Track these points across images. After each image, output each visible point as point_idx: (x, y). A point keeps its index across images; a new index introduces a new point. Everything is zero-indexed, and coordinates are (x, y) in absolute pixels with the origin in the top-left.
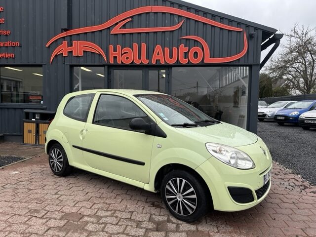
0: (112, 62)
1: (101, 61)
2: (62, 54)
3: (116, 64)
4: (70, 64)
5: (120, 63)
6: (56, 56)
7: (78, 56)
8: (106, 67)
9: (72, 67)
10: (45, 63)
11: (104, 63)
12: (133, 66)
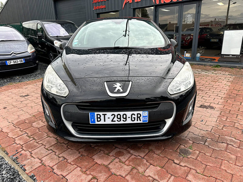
0: (158, 3)
1: (151, 4)
2: (129, 1)
3: (160, 4)
4: (134, 8)
5: (163, 3)
6: (126, 4)
7: (137, 2)
8: (154, 6)
9: (134, 9)
10: (120, 9)
11: (153, 4)
12: (171, 4)
